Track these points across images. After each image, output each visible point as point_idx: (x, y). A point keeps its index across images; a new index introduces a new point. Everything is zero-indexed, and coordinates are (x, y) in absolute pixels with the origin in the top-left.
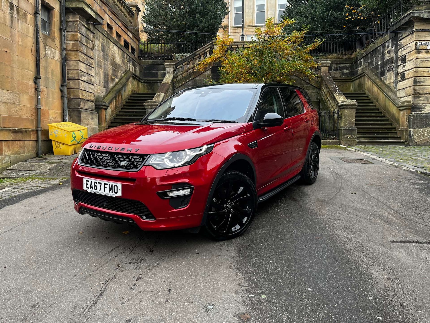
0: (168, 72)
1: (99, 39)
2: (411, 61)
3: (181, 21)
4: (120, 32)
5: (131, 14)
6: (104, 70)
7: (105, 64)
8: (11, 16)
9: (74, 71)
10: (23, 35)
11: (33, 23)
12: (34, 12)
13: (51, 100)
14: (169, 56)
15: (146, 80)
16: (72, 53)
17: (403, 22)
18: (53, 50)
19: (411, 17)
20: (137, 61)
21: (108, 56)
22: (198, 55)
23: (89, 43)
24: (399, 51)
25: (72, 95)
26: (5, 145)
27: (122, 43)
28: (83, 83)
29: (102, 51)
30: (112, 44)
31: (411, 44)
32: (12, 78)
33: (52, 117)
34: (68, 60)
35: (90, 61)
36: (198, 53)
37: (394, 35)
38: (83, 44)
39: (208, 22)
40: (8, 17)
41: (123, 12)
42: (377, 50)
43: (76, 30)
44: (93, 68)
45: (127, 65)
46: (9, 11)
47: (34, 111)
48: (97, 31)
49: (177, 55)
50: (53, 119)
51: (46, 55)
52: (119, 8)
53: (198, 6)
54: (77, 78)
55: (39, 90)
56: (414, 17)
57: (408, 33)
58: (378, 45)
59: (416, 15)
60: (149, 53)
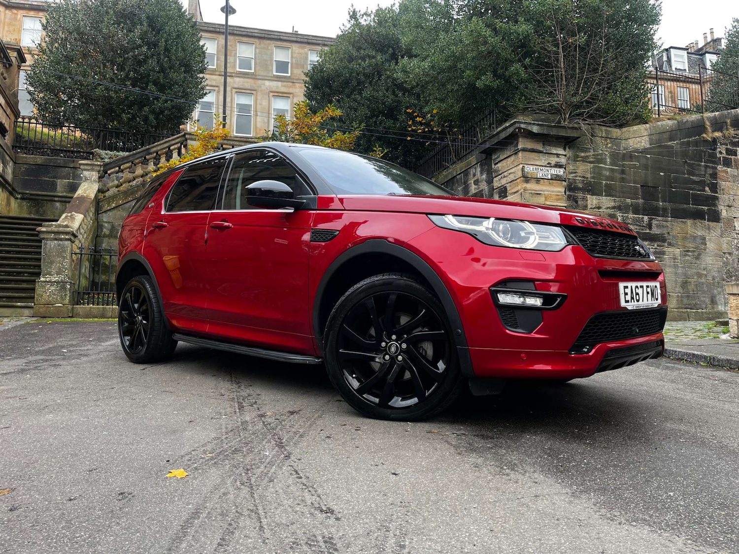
0: (87, 179)
2: (516, 194)
3: (116, 92)
5: (7, 62)
14: (83, 152)
15: (26, 194)
17: (503, 136)
19: (516, 129)
20: (10, 152)
22: (154, 152)
24: (495, 179)
31: (515, 168)
36: (154, 149)
37: (484, 156)
39: (172, 101)
42: (455, 180)
49: (103, 153)
53: (153, 70)
56: (520, 128)
57: (509, 153)
58: (457, 172)
59: (523, 126)
60: (37, 143)
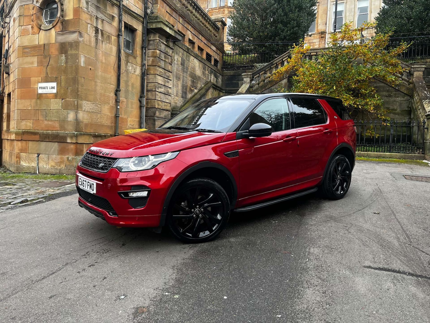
0: (245, 82)
1: (179, 54)
3: (263, 32)
4: (202, 46)
5: (217, 28)
6: (183, 82)
7: (184, 77)
8: (96, 39)
9: (152, 84)
10: (107, 55)
11: (116, 44)
12: (117, 34)
13: (130, 109)
14: (250, 66)
15: (227, 90)
16: (151, 68)
18: (134, 66)
20: (219, 72)
21: (187, 69)
22: (275, 64)
23: (168, 59)
25: (149, 105)
26: (86, 147)
27: (204, 56)
28: (159, 94)
29: (181, 64)
30: (192, 58)
32: (95, 91)
33: (130, 124)
34: (147, 74)
35: (168, 74)
36: (275, 62)
38: (162, 59)
39: (290, 30)
40: (93, 39)
41: (207, 28)
43: (156, 48)
44: (171, 80)
45: (208, 77)
46: (94, 35)
47: (113, 119)
48: (177, 47)
49: (257, 65)
50: (130, 126)
51: (127, 71)
52: (203, 24)
53: (281, 16)
54: (154, 90)
55: (119, 101)
60: (232, 64)
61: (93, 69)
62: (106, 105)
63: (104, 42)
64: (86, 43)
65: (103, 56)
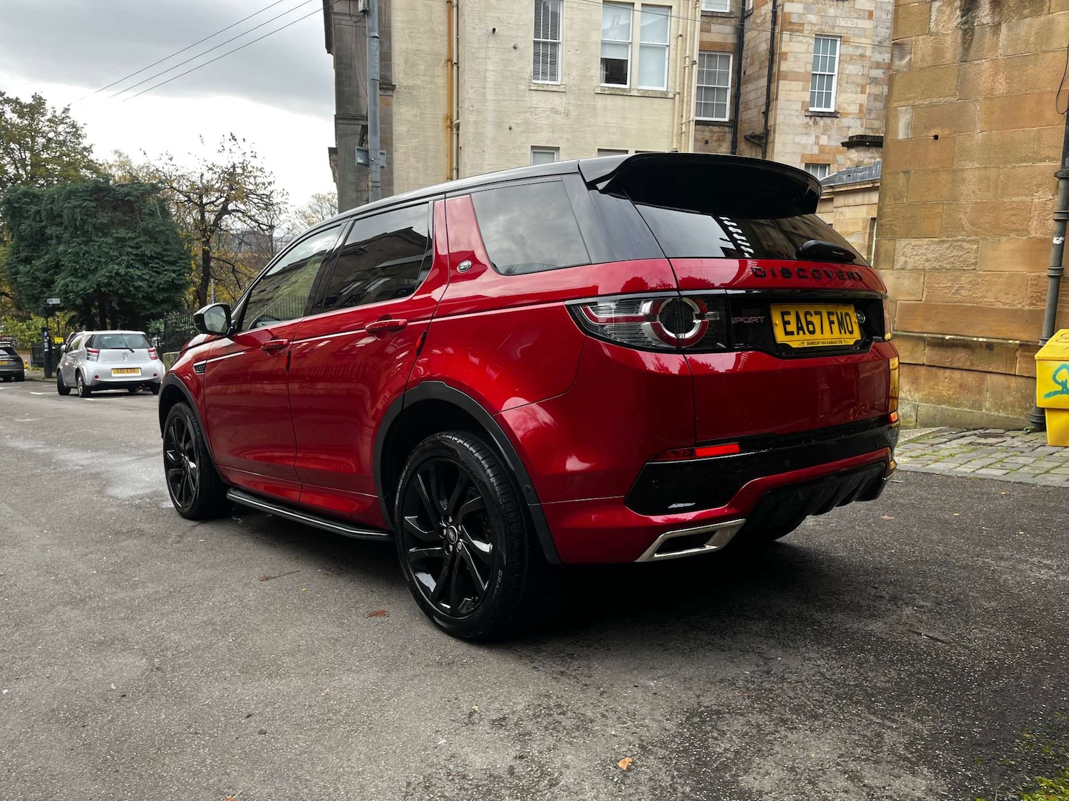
8: (965, 32)
32: (953, 201)
40: (952, 39)
46: (957, 22)
55: (1059, 217)
61: (947, 132)
62: (1004, 239)
63: (1004, 27)
64: (919, 64)
65: (996, 74)
